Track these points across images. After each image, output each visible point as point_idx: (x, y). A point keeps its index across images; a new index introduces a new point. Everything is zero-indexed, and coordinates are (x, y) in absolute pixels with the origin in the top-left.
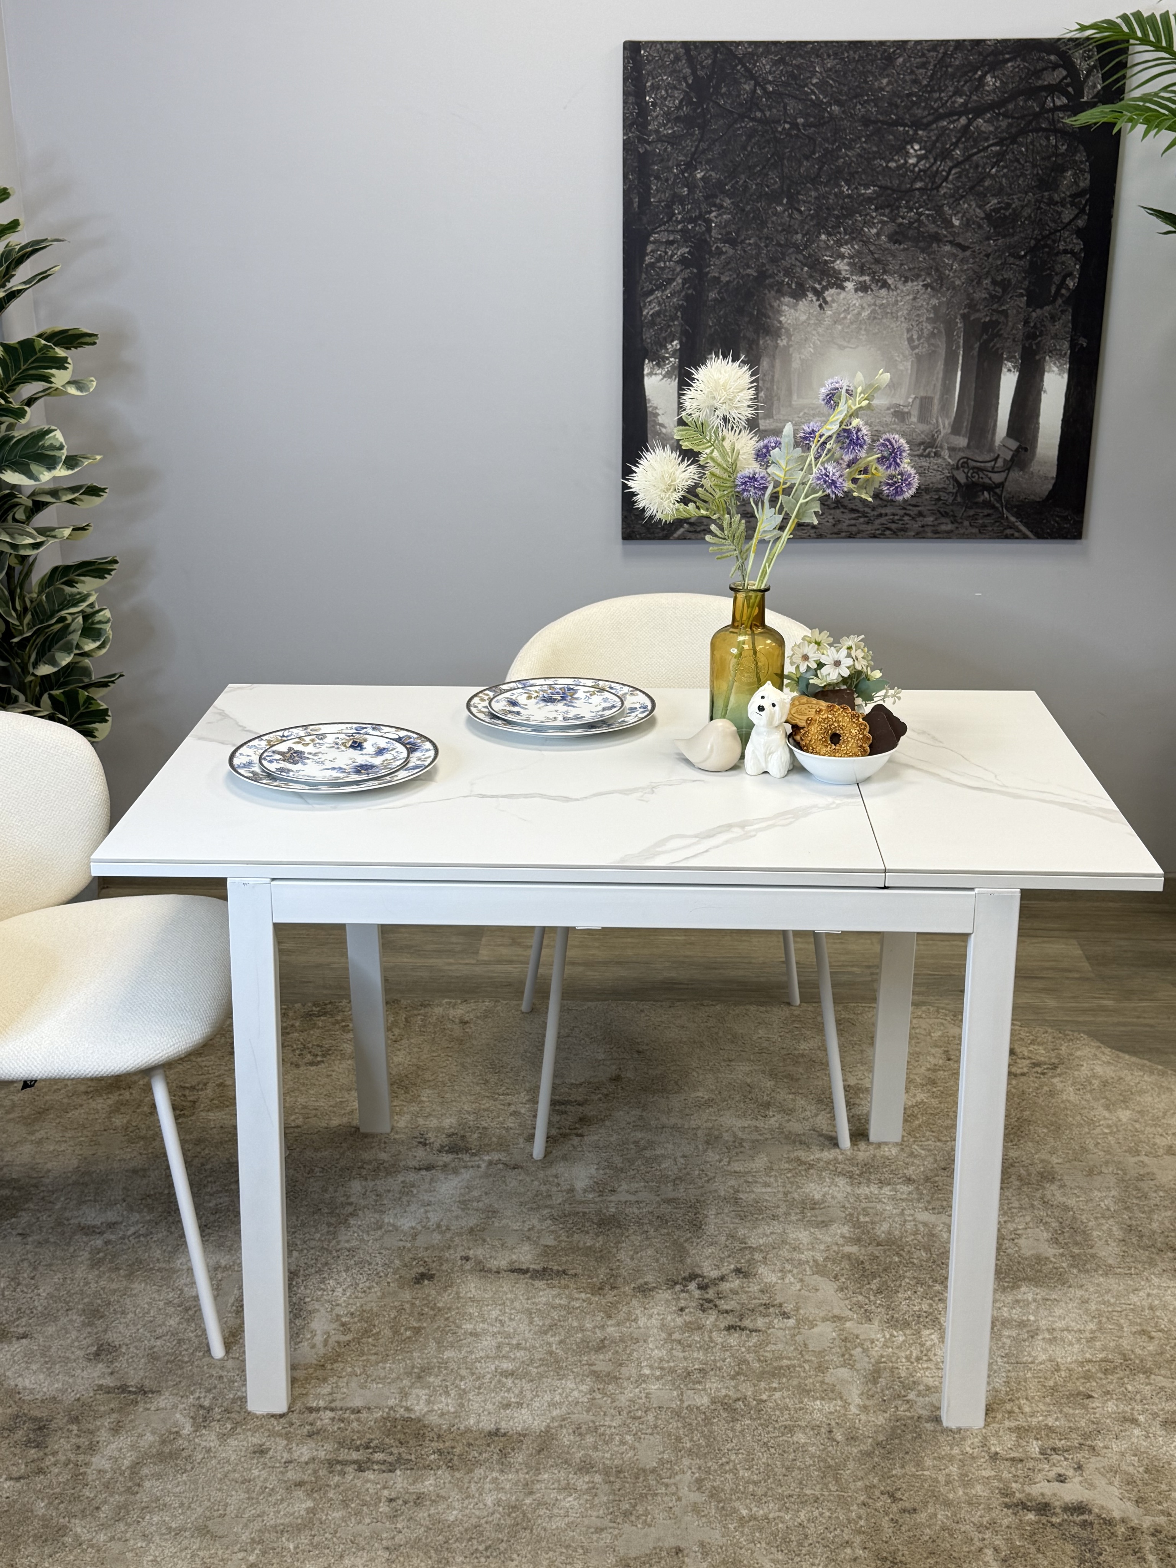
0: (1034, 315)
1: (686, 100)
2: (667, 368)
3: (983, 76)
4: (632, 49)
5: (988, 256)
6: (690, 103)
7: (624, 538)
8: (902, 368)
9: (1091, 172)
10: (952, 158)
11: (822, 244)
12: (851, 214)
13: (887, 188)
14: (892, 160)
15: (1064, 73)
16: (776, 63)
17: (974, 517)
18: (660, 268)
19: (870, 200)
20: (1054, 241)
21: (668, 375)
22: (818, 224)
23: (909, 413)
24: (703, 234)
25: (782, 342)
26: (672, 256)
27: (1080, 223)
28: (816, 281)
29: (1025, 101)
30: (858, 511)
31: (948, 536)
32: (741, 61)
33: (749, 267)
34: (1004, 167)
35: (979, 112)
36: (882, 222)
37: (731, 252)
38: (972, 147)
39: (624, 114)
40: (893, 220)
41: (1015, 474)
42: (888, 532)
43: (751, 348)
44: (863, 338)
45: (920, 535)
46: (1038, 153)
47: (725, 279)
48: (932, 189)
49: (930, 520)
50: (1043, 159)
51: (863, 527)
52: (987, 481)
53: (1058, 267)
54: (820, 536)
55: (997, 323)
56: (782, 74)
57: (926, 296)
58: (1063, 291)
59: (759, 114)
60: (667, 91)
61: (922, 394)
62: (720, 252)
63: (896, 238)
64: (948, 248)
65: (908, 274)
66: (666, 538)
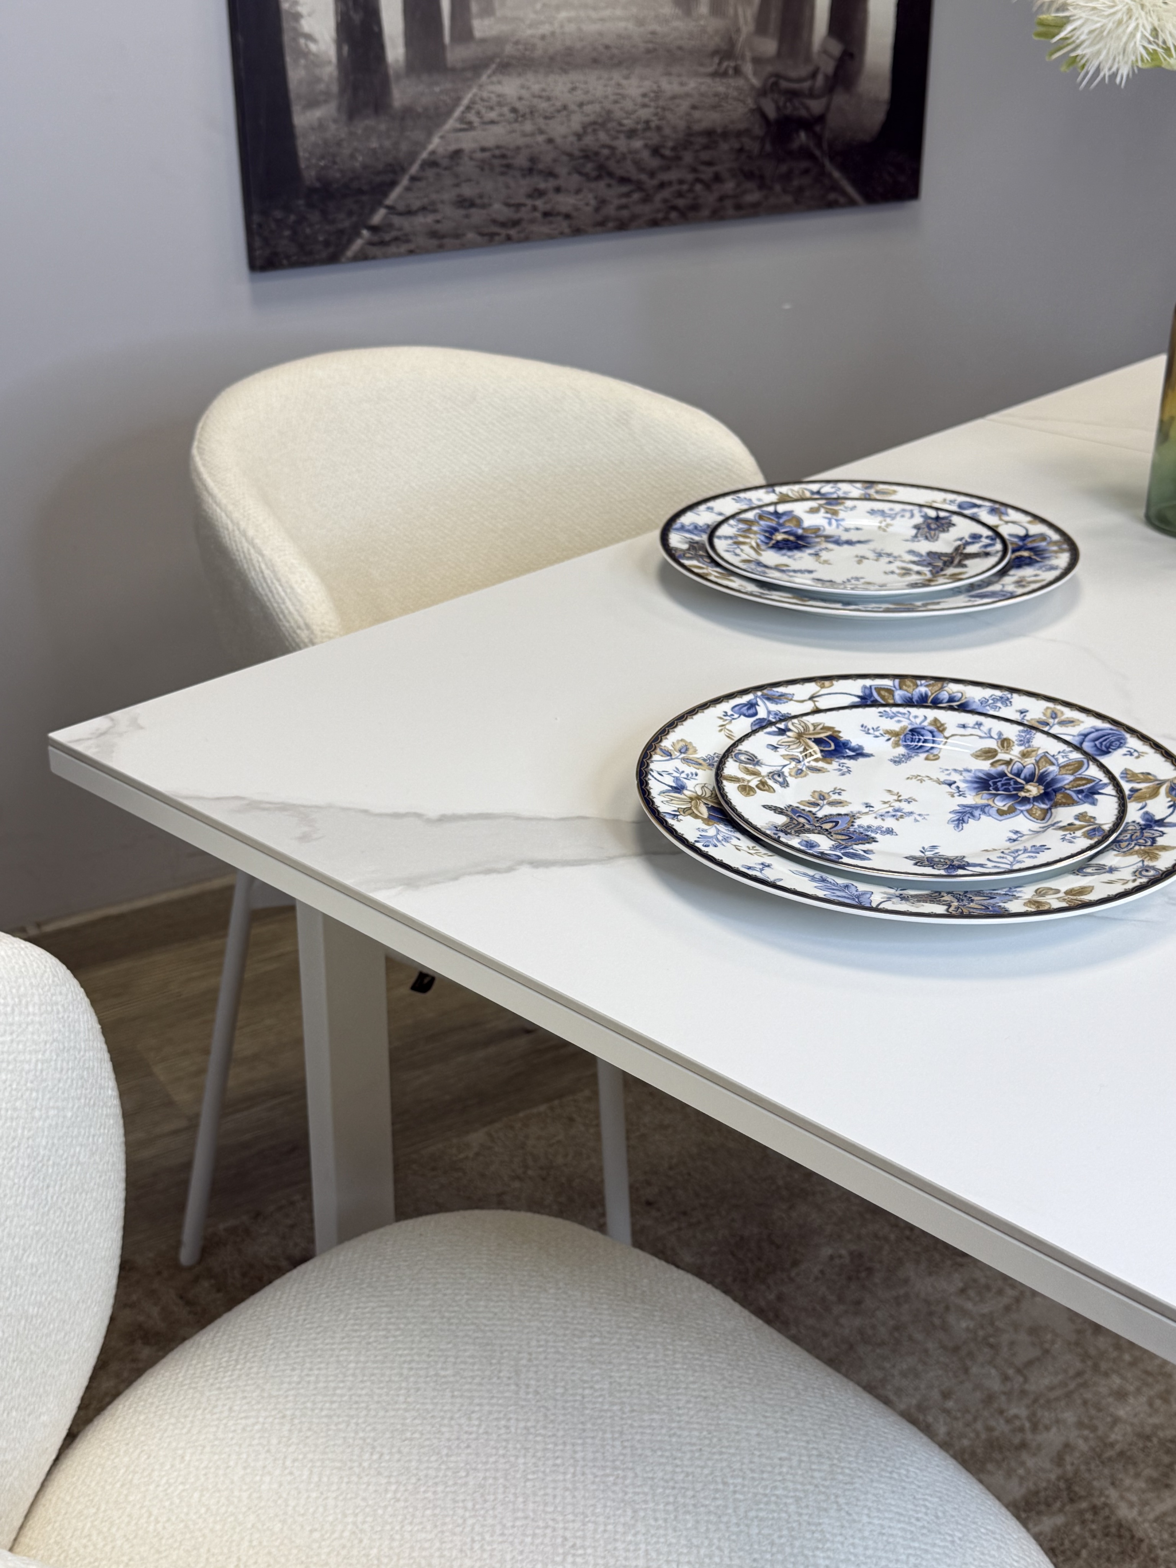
7: (251, 268)
17: (787, 177)
30: (629, 181)
41: (840, 99)
42: (673, 215)
45: (717, 216)
49: (730, 186)
51: (639, 209)
52: (803, 113)
54: (577, 232)
66: (333, 259)
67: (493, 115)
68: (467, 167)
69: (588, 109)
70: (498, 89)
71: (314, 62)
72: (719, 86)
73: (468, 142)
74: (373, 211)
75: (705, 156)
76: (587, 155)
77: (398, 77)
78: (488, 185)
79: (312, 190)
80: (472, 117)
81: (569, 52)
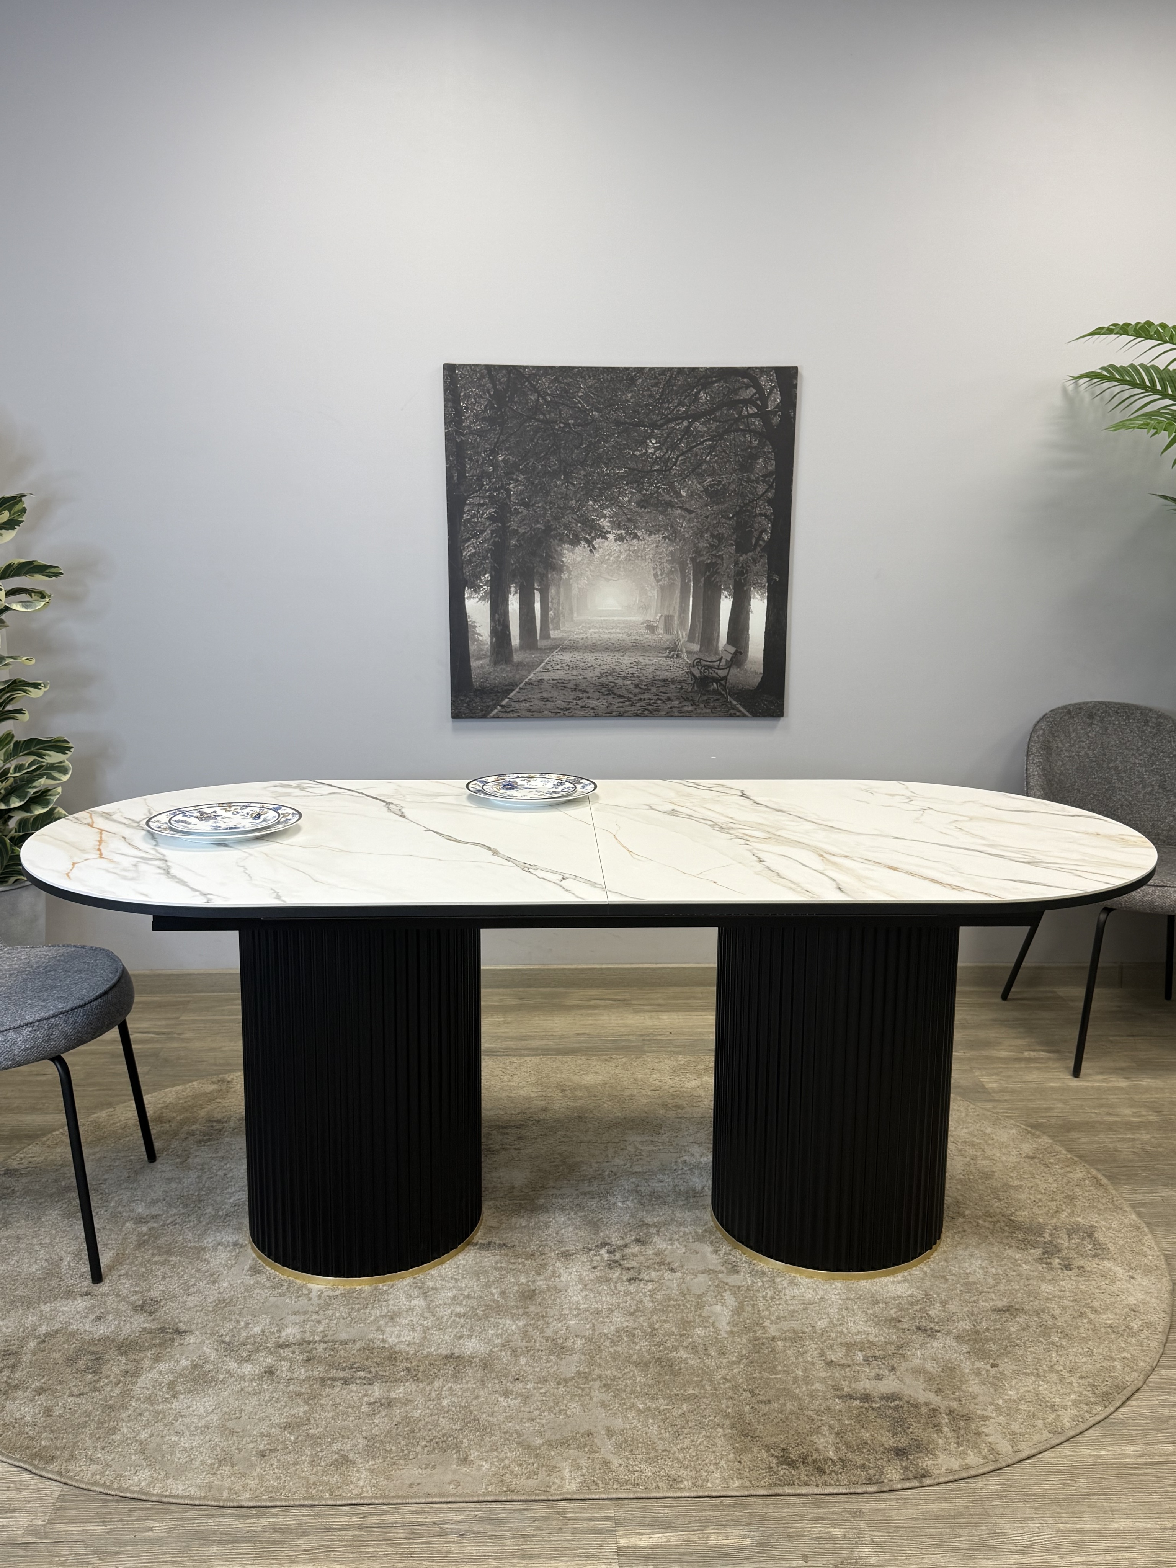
0: (741, 558)
1: (490, 405)
2: (482, 593)
3: (698, 393)
4: (450, 369)
5: (707, 517)
6: (492, 408)
7: (453, 717)
8: (650, 595)
9: (775, 460)
10: (679, 449)
11: (590, 507)
12: (609, 486)
13: (634, 469)
14: (637, 450)
15: (754, 391)
16: (552, 381)
17: (707, 701)
18: (475, 523)
19: (622, 477)
20: (753, 508)
21: (483, 598)
22: (586, 494)
23: (657, 627)
24: (505, 499)
25: (565, 576)
26: (483, 514)
27: (770, 495)
28: (587, 533)
29: (728, 410)
30: (624, 697)
31: (689, 715)
32: (528, 379)
33: (539, 523)
34: (715, 456)
35: (696, 417)
36: (631, 493)
37: (525, 512)
38: (693, 442)
39: (445, 414)
40: (640, 492)
41: (734, 671)
42: (646, 712)
43: (542, 579)
44: (622, 574)
45: (669, 715)
46: (739, 446)
47: (521, 531)
48: (666, 471)
49: (676, 703)
50: (742, 450)
51: (628, 709)
52: (714, 675)
53: (756, 526)
54: (597, 716)
55: (716, 564)
56: (557, 389)
57: (665, 545)
58: (761, 542)
59: (541, 417)
60: (475, 399)
61: (666, 613)
62: (517, 512)
63: (642, 504)
64: (679, 511)
65: (652, 529)
66: (484, 716)
67: (558, 667)
68: (545, 686)
69: (604, 667)
70: (561, 657)
71: (480, 643)
72: (670, 662)
73: (546, 676)
74: (503, 700)
75: (662, 689)
76: (602, 685)
77: (516, 650)
78: (555, 694)
79: (477, 690)
80: (548, 667)
81: (594, 645)
